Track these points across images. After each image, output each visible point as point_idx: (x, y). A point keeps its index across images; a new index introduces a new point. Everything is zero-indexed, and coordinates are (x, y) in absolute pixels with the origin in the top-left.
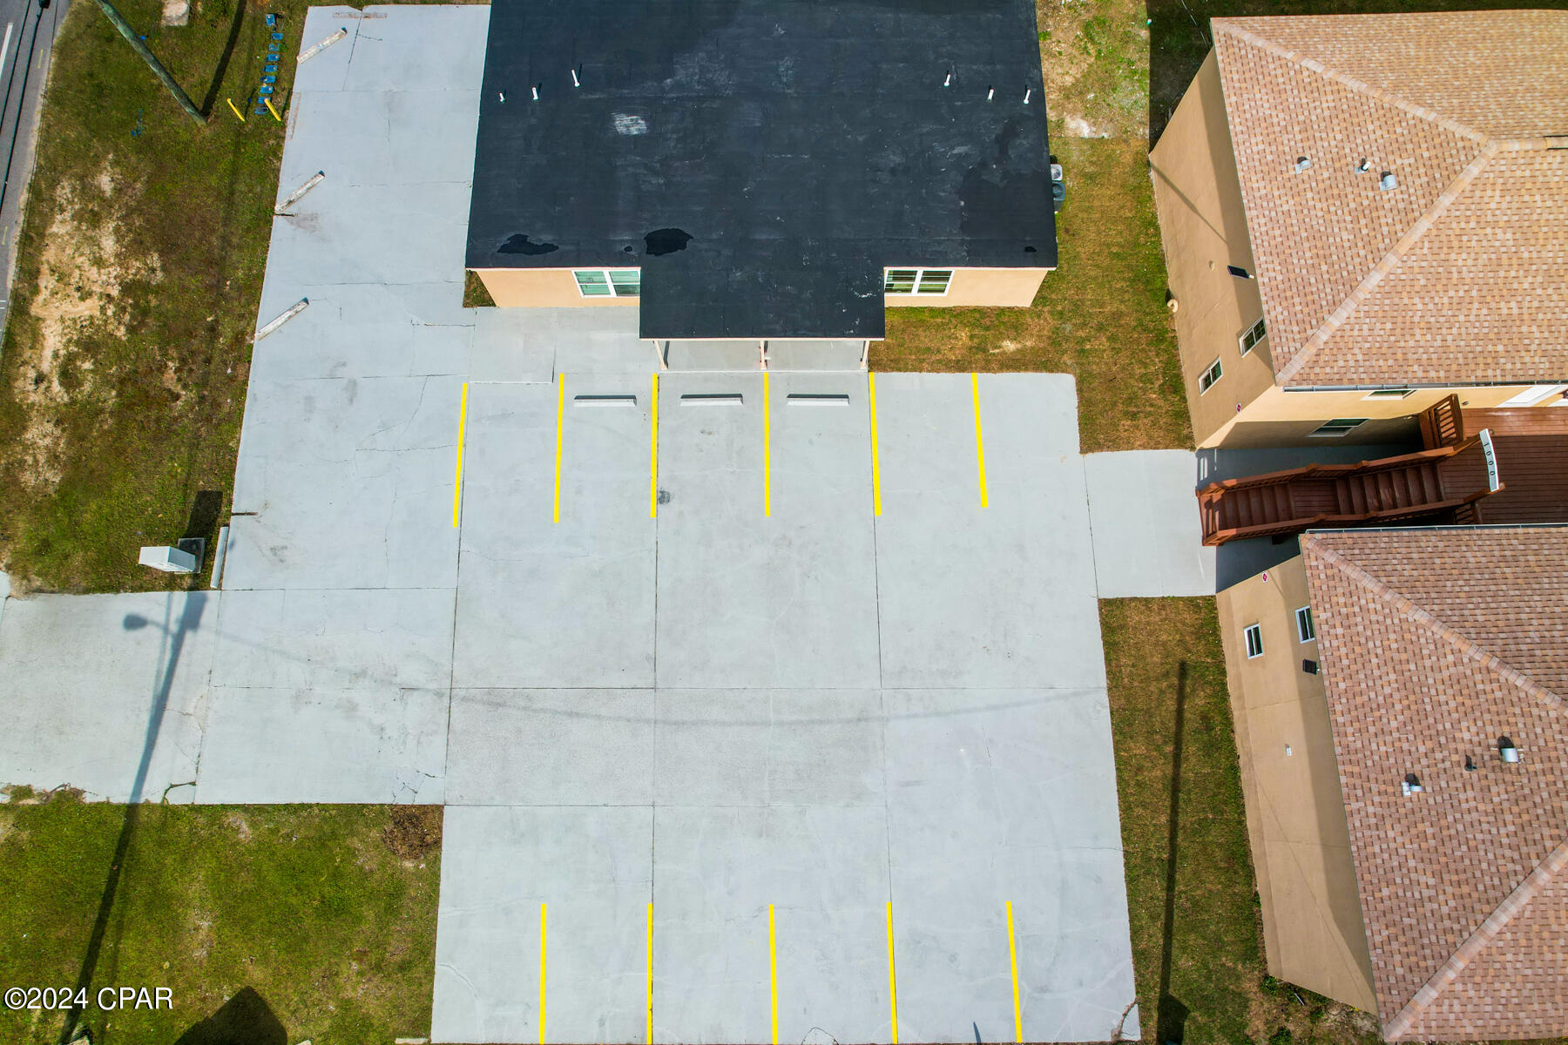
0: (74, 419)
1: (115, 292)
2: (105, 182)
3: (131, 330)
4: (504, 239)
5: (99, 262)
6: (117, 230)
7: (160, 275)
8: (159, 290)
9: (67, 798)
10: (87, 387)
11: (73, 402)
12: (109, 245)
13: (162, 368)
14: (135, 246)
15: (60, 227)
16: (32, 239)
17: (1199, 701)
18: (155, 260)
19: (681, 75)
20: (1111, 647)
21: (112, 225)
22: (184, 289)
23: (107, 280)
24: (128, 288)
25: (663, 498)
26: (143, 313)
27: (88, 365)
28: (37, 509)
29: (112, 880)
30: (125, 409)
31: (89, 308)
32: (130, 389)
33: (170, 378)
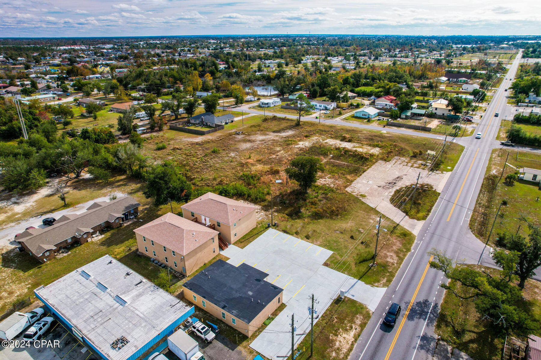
0: (352, 321)
1: (339, 336)
2: (334, 354)
3: (339, 330)
4: (277, 290)
5: (340, 342)
6: (335, 345)
7: (331, 335)
8: (332, 333)
9: (366, 283)
10: (349, 325)
11: (352, 323)
12: (337, 344)
13: (336, 322)
14: (333, 341)
15: (345, 350)
16: (350, 350)
17: (242, 240)
18: (331, 338)
19: (239, 295)
20: (245, 246)
21: (336, 346)
22: (328, 331)
23: (340, 338)
24: (337, 335)
25: (278, 276)
26: (336, 331)
27: (348, 328)
28: (361, 313)
29: (363, 276)
30: (344, 319)
31: (344, 335)
32: (342, 321)
33: (336, 320)
